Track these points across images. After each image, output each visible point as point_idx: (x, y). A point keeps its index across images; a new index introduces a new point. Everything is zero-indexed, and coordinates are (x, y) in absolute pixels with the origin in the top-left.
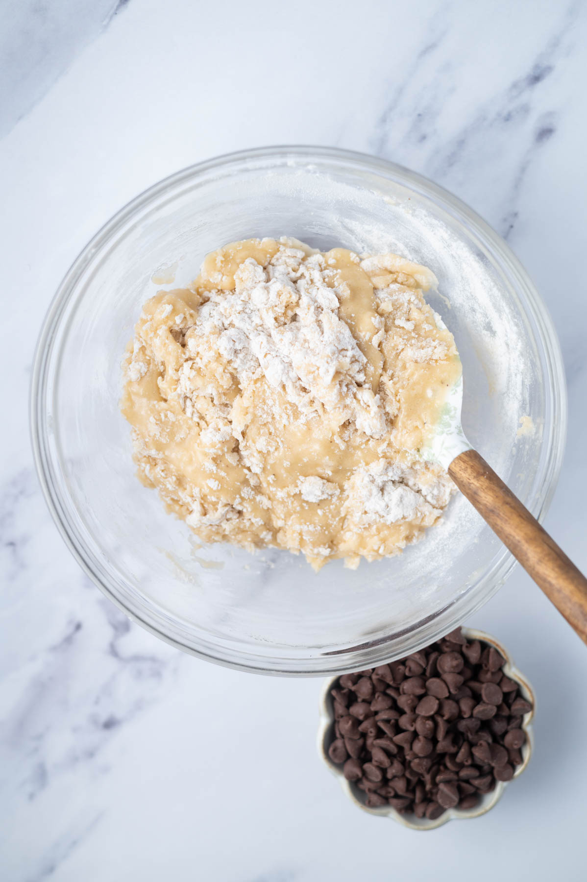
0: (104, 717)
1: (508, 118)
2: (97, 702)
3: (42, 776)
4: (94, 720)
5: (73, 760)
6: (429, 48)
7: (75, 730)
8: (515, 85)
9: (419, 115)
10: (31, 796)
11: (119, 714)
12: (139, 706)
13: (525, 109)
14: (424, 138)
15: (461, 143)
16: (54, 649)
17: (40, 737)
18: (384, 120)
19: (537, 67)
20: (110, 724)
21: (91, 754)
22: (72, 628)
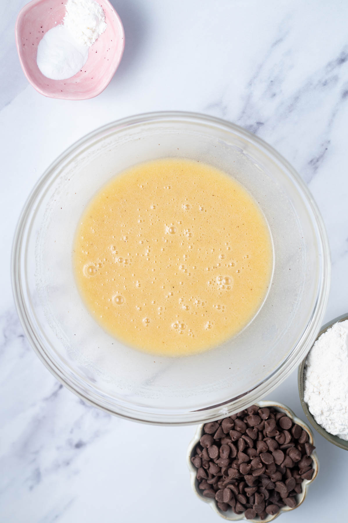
0: (75, 441)
1: (325, 84)
2: (72, 432)
3: (38, 475)
4: (70, 443)
5: (57, 466)
6: (279, 41)
7: (58, 448)
8: (329, 64)
9: (272, 81)
10: (31, 488)
11: (85, 439)
12: (97, 435)
13: (336, 79)
14: (274, 95)
15: (297, 98)
16: (46, 399)
17: (37, 452)
18: (250, 84)
19: (343, 53)
20: (79, 445)
21: (67, 463)
22: (57, 387)
